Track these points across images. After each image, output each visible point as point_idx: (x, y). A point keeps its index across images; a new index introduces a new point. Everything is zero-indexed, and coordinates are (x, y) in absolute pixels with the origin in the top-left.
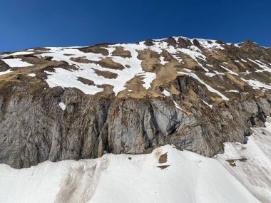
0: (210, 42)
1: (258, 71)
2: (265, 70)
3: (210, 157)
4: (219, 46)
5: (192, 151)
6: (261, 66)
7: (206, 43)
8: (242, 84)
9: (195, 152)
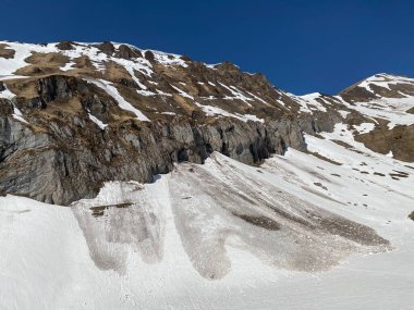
0: (171, 57)
1: (227, 98)
2: (238, 97)
3: (63, 204)
4: (182, 62)
5: (27, 195)
6: (233, 93)
7: (165, 57)
8: (192, 109)
9: (34, 197)
